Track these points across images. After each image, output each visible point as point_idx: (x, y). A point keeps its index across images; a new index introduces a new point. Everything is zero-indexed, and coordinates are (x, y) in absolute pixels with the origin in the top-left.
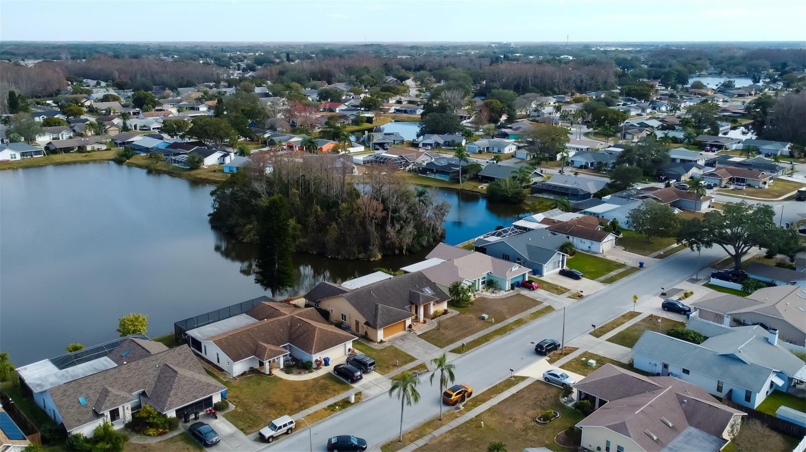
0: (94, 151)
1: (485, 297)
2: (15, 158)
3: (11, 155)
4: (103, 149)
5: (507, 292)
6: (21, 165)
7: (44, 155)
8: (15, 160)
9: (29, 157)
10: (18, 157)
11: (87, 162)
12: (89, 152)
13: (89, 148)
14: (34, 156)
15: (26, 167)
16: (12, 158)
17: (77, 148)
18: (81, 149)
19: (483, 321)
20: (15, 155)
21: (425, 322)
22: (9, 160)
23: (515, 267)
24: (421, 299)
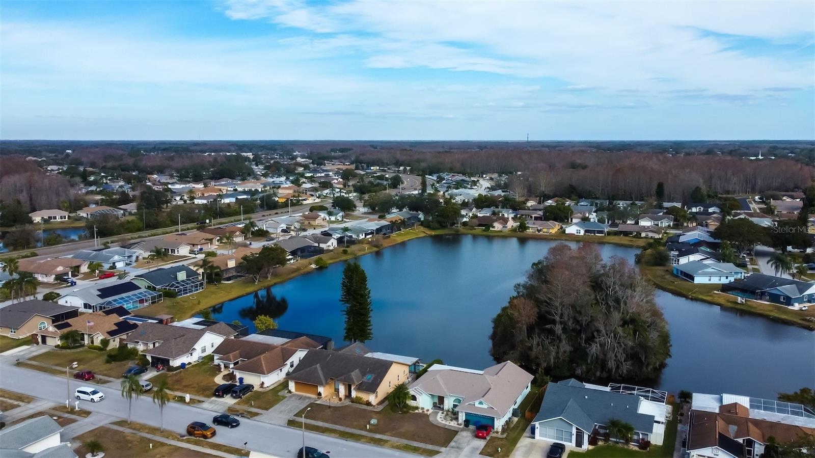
1: (431, 417)
5: (455, 425)
9: (592, 234)
14: (596, 234)
18: (637, 235)
19: (364, 422)
21: (340, 399)
22: (574, 234)
23: (481, 403)
24: (343, 377)
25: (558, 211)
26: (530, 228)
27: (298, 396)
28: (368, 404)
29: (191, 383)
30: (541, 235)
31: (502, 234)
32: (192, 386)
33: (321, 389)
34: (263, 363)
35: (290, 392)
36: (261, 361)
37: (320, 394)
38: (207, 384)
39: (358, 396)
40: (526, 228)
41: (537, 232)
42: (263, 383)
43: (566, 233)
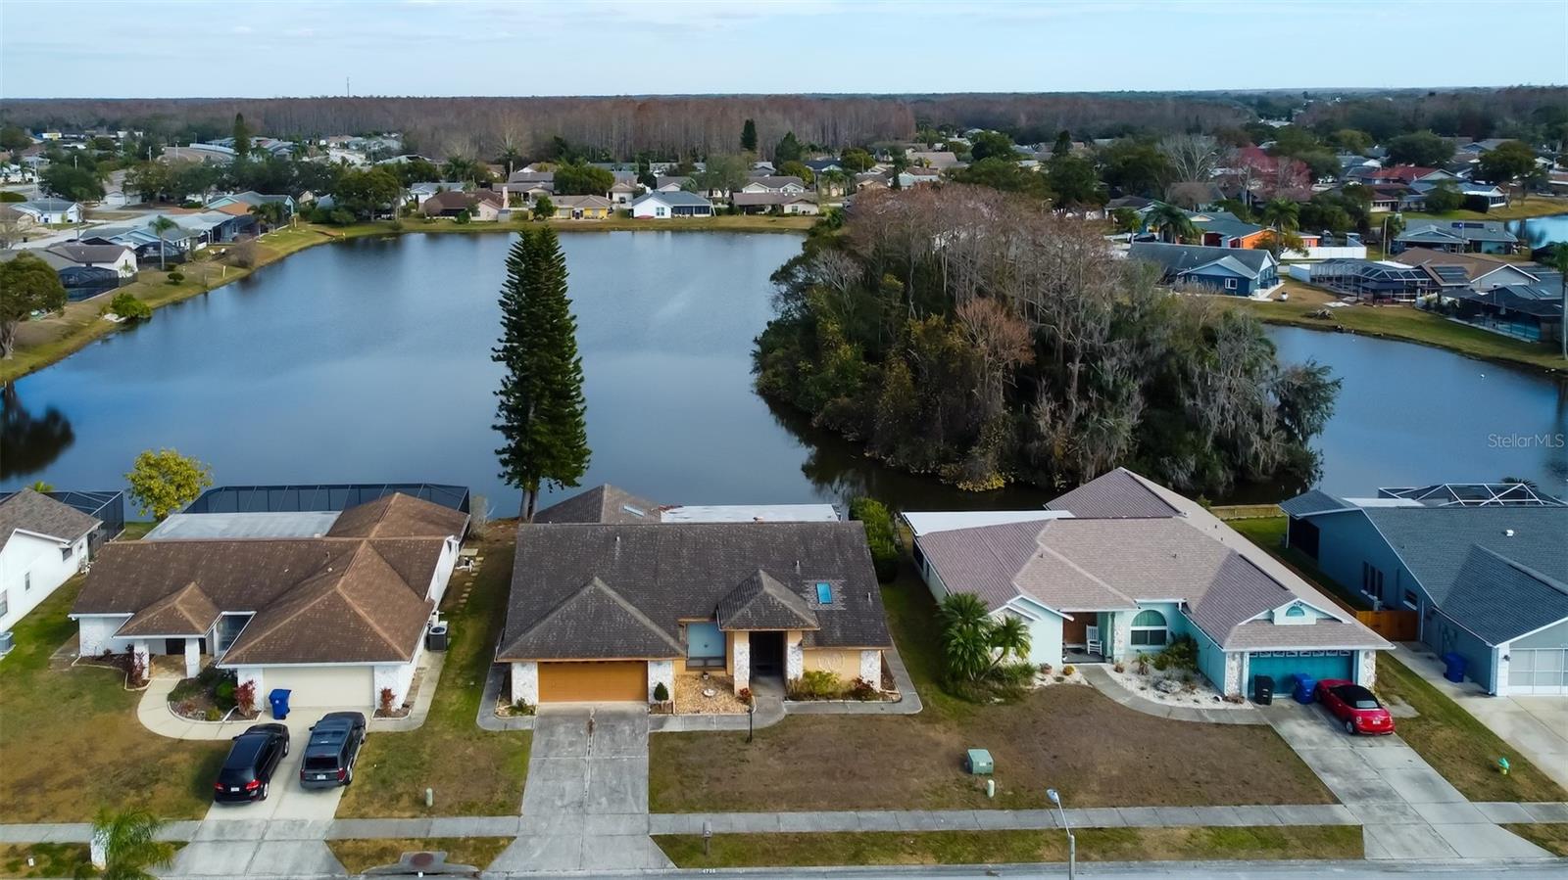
0: (795, 215)
1: (1108, 692)
2: (663, 214)
3: (658, 209)
4: (811, 213)
5: (1222, 705)
6: (667, 226)
7: (713, 215)
8: (662, 217)
9: (687, 216)
10: (668, 214)
11: (781, 231)
12: (788, 215)
13: (788, 209)
14: (695, 215)
15: (677, 230)
16: (658, 214)
17: (770, 208)
18: (776, 210)
19: (954, 774)
20: (663, 209)
21: (745, 697)
22: (652, 217)
23: (1295, 610)
24: (746, 610)
25: (587, 178)
26: (558, 212)
27: (570, 717)
28: (861, 691)
29: (39, 764)
30: (584, 224)
31: (497, 227)
32: (60, 779)
33: (662, 673)
34: (361, 611)
35: (521, 708)
36: (346, 607)
37: (661, 692)
38: (125, 751)
39: (812, 669)
40: (550, 211)
41: (574, 219)
42: (387, 695)
43: (635, 216)
